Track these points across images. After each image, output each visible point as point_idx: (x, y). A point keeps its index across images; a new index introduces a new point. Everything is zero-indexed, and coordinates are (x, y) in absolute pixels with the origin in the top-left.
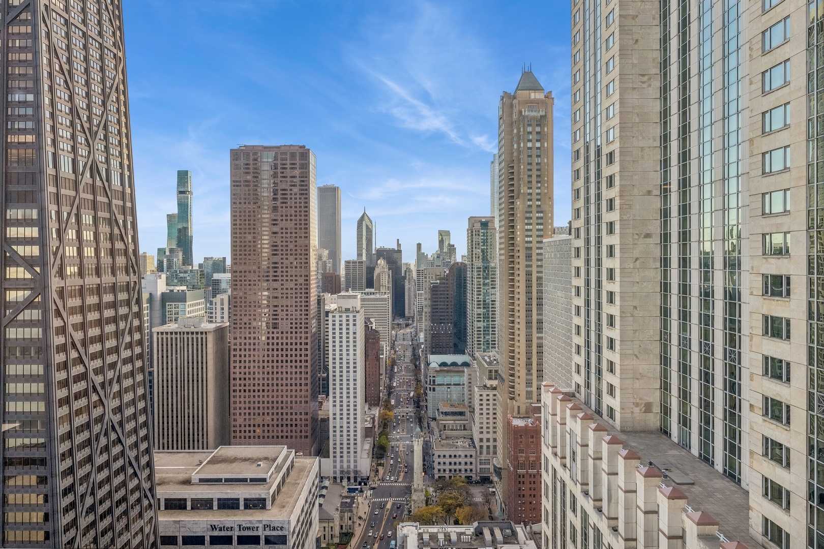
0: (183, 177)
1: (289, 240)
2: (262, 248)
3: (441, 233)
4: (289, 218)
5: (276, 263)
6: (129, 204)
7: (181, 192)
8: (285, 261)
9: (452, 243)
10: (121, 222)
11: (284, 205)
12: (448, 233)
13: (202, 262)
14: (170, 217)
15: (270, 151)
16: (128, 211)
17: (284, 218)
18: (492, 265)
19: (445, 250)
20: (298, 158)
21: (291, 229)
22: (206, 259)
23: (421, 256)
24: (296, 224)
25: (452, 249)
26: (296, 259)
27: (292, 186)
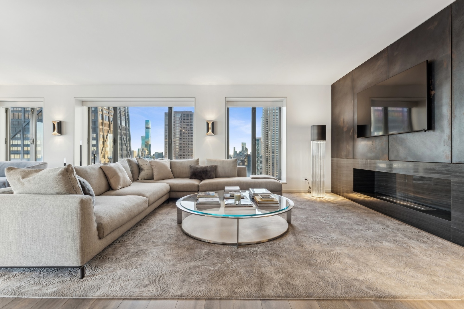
0: (147, 122)
1: (186, 146)
2: (176, 149)
3: (243, 144)
4: (186, 138)
5: (181, 154)
6: (128, 133)
7: (147, 128)
8: (184, 153)
9: (246, 147)
10: (125, 139)
11: (184, 133)
12: (245, 144)
13: (154, 154)
14: (142, 137)
15: (179, 113)
16: (128, 135)
17: (184, 138)
18: (261, 155)
19: (244, 150)
20: (189, 116)
21: (187, 142)
22: (156, 153)
23: (235, 152)
24: (188, 140)
25: (247, 149)
26: (188, 153)
27: (187, 126)
